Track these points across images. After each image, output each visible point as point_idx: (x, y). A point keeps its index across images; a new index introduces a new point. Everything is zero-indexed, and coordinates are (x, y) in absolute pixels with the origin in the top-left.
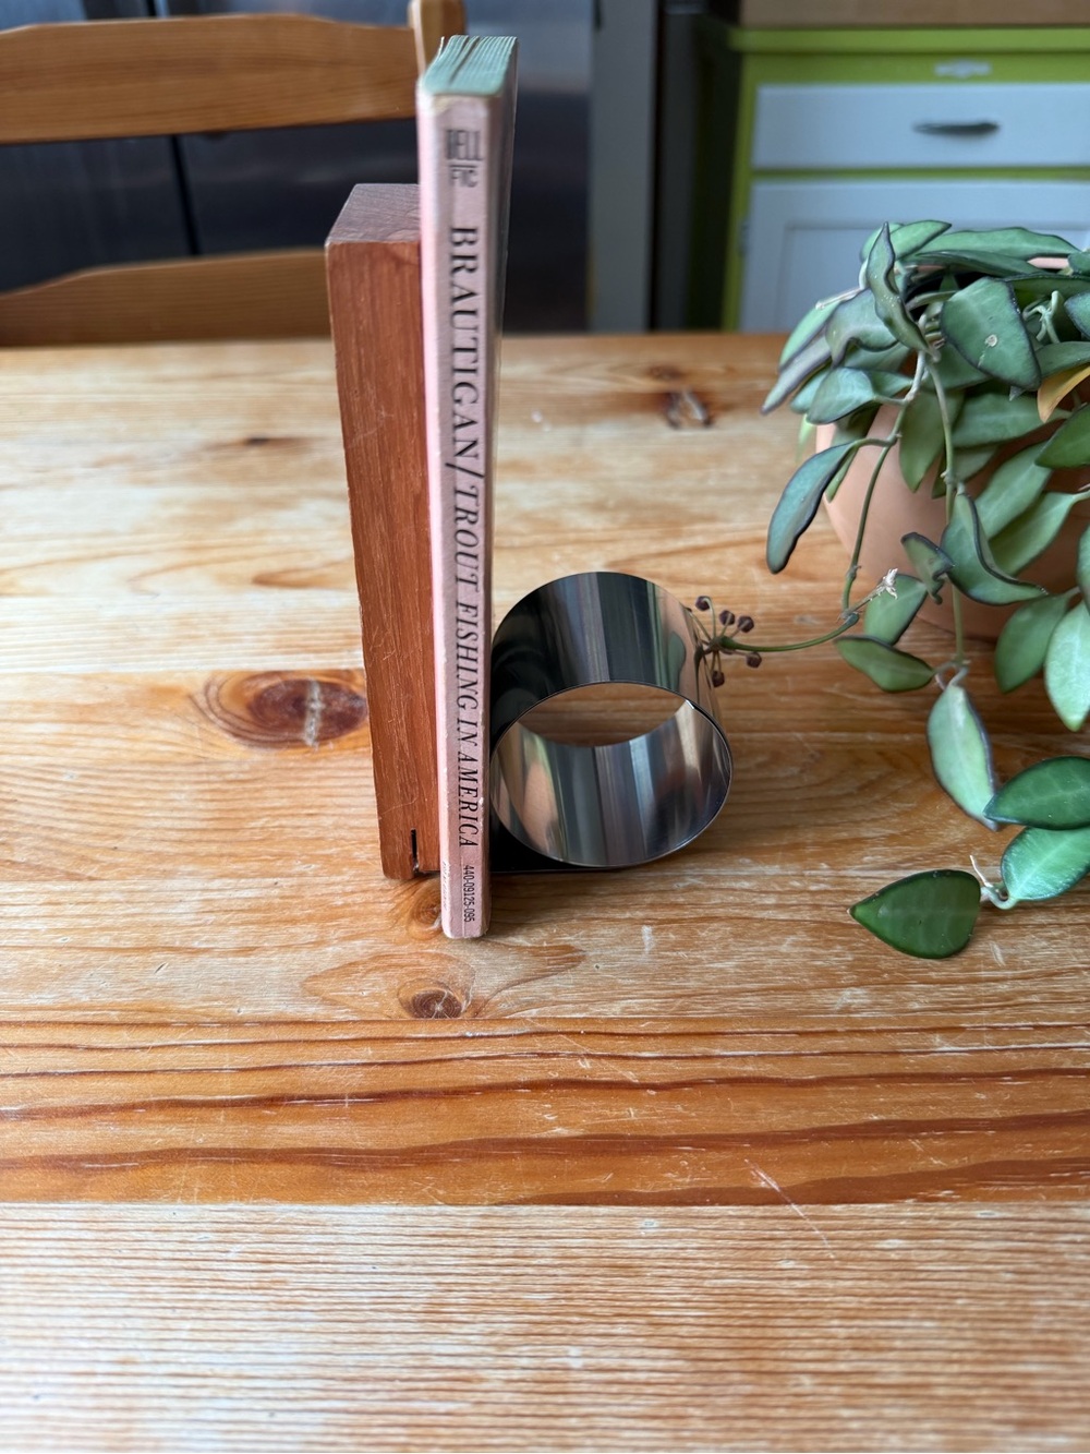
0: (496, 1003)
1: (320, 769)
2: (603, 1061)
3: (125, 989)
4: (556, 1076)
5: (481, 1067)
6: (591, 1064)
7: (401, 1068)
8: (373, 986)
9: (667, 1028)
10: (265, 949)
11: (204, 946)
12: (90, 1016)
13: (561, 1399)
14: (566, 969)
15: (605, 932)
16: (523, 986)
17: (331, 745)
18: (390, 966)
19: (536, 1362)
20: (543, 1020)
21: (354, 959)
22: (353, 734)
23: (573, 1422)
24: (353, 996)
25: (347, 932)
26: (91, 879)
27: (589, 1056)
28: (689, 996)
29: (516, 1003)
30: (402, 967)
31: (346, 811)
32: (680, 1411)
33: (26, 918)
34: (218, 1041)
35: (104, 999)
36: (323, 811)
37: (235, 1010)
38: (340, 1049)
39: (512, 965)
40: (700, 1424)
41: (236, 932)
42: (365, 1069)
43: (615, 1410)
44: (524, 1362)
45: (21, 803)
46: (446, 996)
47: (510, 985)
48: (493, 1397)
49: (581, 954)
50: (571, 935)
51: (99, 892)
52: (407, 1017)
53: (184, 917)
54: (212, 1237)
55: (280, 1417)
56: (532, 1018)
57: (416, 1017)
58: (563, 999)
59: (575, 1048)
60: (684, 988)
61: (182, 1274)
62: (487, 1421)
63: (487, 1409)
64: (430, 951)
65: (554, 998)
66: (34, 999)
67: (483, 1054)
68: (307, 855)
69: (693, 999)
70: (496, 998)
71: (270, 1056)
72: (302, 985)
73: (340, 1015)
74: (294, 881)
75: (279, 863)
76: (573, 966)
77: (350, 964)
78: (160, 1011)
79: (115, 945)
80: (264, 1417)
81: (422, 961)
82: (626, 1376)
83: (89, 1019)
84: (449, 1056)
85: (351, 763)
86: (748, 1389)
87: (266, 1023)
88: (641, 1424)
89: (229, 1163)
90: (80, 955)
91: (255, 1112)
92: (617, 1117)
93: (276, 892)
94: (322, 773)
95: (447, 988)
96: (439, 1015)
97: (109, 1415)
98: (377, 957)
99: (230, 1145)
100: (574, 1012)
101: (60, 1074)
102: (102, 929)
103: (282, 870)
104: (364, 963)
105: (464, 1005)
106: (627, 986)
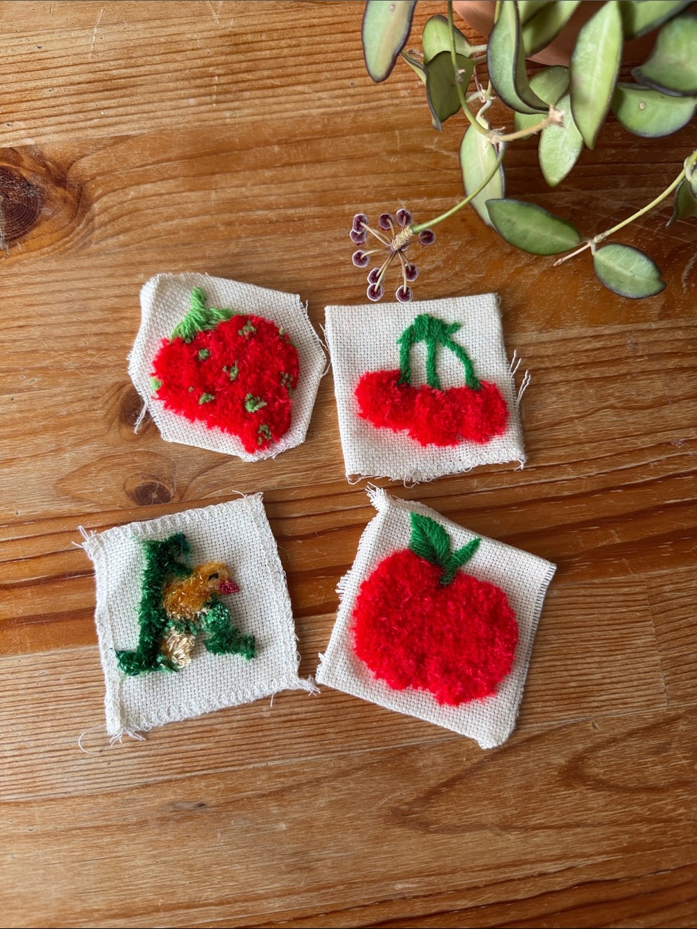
0: (193, 488)
1: (16, 275)
8: (105, 483)
9: (308, 494)
10: (20, 459)
13: (260, 734)
17: (20, 247)
18: (113, 465)
19: (246, 717)
20: (226, 497)
21: (88, 462)
22: (35, 232)
23: (268, 744)
24: (92, 493)
25: (76, 439)
28: (321, 467)
29: (207, 487)
30: (122, 465)
31: (48, 320)
32: (322, 731)
34: (10, 538)
36: (30, 321)
37: (14, 512)
40: (333, 736)
43: (289, 735)
44: (239, 717)
46: (158, 486)
47: (201, 472)
48: (225, 738)
52: (134, 505)
54: (46, 672)
55: (113, 764)
56: (218, 497)
57: (139, 504)
58: (238, 480)
60: (319, 461)
61: (36, 696)
62: (223, 750)
63: (222, 744)
64: (140, 449)
65: (232, 480)
68: (28, 369)
69: (323, 470)
70: (193, 484)
71: (47, 545)
72: (55, 488)
73: (87, 509)
74: (24, 396)
75: (9, 379)
77: (85, 466)
80: (105, 765)
81: (136, 459)
82: (294, 717)
85: (41, 266)
86: (358, 715)
87: (38, 520)
88: (303, 740)
89: (42, 624)
91: (49, 588)
93: (14, 407)
94: (20, 279)
95: (157, 479)
96: (156, 502)
97: (21, 776)
98: (103, 458)
99: (40, 612)
103: (14, 386)
104: (94, 464)
105: (172, 492)
106: (280, 464)
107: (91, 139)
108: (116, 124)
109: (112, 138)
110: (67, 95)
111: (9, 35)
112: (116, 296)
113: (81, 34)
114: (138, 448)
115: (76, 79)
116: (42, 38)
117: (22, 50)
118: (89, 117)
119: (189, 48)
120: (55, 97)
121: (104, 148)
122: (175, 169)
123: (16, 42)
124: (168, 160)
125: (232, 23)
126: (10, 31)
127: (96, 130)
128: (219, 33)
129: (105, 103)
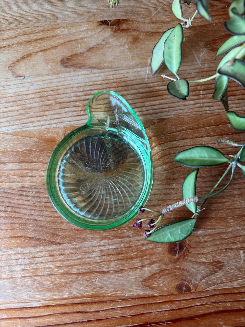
0: (201, 285)
2: (234, 303)
3: (88, 289)
4: (221, 309)
5: (200, 308)
6: (230, 304)
7: (178, 311)
8: (163, 282)
10: (126, 270)
11: (107, 270)
12: (81, 300)
14: (219, 270)
15: (229, 254)
16: (207, 278)
18: (166, 274)
20: (215, 290)
21: (155, 272)
24: (158, 286)
25: (150, 261)
26: (60, 244)
27: (229, 301)
29: (207, 285)
30: (170, 274)
33: (46, 262)
34: (123, 306)
35: (83, 293)
37: (124, 294)
38: (159, 306)
39: (203, 270)
41: (115, 264)
42: (168, 312)
45: (20, 208)
46: (185, 284)
47: (204, 278)
49: (223, 264)
50: (219, 256)
51: (64, 250)
52: (176, 293)
53: (96, 258)
56: (212, 290)
57: (179, 292)
58: (220, 282)
59: (225, 299)
64: (177, 267)
65: (217, 282)
66: (62, 296)
67: (200, 304)
68: (128, 227)
71: (139, 310)
72: (142, 284)
73: (156, 293)
74: (127, 240)
76: (221, 269)
77: (154, 274)
78: (102, 297)
79: (78, 272)
81: (176, 271)
83: (82, 301)
84: (191, 305)
87: (135, 298)
90: (69, 277)
92: (239, 321)
93: (122, 245)
95: (185, 281)
96: (185, 291)
98: (162, 271)
100: (224, 286)
101: (81, 322)
102: (72, 265)
103: (121, 235)
104: (158, 273)
105: (191, 287)
106: (238, 275)
107: (149, 120)
108: (159, 113)
109: (158, 119)
110: (137, 99)
111: (111, 69)
112: (164, 194)
113: (141, 69)
114: (176, 266)
115: (141, 91)
116: (125, 71)
117: (117, 76)
118: (147, 109)
119: (189, 77)
120: (132, 99)
121: (154, 124)
122: (186, 135)
123: (114, 72)
124: (183, 130)
125: (206, 65)
126: (111, 67)
127: (151, 116)
128: (201, 70)
129: (154, 103)
